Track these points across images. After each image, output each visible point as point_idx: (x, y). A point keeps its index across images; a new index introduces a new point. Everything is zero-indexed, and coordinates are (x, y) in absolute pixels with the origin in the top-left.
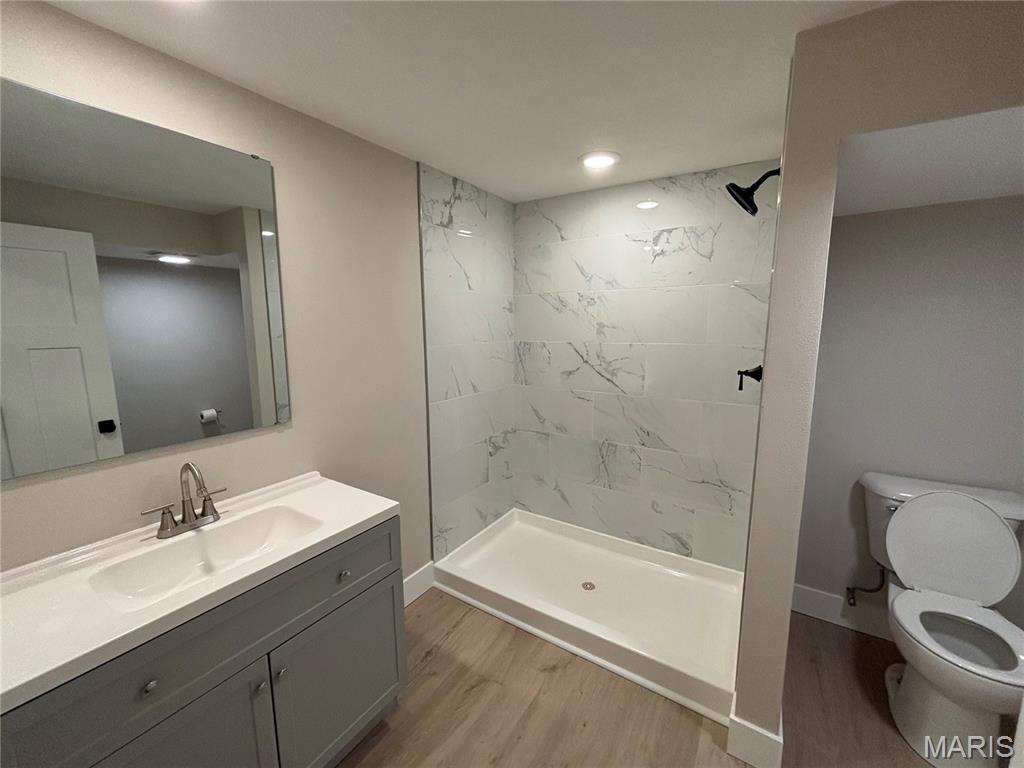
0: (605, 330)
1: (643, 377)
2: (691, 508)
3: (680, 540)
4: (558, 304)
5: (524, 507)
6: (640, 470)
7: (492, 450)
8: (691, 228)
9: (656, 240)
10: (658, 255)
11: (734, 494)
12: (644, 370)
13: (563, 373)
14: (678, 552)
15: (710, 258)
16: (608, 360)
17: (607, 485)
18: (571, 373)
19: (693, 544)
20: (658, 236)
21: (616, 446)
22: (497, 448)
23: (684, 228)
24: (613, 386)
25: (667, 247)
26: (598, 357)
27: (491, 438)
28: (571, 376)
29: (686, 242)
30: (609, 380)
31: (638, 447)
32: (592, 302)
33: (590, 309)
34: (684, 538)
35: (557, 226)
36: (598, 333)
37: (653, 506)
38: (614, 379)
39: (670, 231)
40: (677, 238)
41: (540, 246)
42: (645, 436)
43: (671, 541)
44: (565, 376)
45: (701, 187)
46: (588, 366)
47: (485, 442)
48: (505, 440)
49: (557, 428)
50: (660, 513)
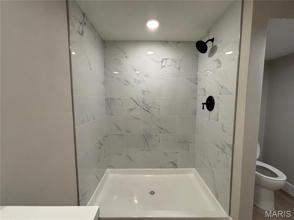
0: (146, 93)
1: (159, 109)
2: (177, 152)
3: (174, 163)
4: (125, 83)
5: (112, 167)
6: (159, 142)
7: (100, 146)
8: (173, 59)
9: (162, 62)
10: (163, 67)
11: (189, 144)
12: (160, 107)
13: (129, 109)
14: (173, 168)
15: (179, 69)
16: (147, 104)
17: (148, 150)
18: (132, 109)
19: (178, 164)
20: (163, 60)
21: (151, 135)
22: (102, 145)
23: (171, 59)
24: (149, 113)
25: (166, 65)
26: (143, 102)
27: (100, 140)
28: (132, 110)
29: (172, 64)
30: (147, 111)
31: (159, 134)
32: (139, 82)
33: (139, 85)
34: (175, 162)
35: (124, 52)
36: (142, 94)
37: (164, 154)
38: (149, 110)
39: (166, 59)
40: (169, 62)
41: (116, 59)
42: (161, 129)
43: (171, 165)
44: (130, 111)
45: (176, 46)
46: (139, 106)
47: (98, 143)
48: (104, 140)
49: (127, 132)
50: (167, 156)
